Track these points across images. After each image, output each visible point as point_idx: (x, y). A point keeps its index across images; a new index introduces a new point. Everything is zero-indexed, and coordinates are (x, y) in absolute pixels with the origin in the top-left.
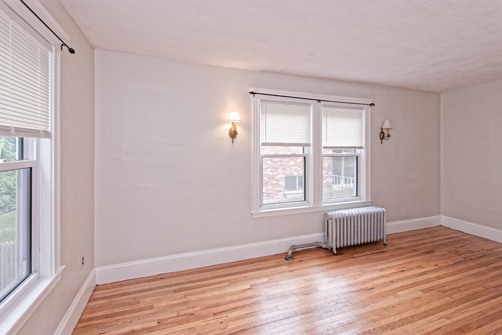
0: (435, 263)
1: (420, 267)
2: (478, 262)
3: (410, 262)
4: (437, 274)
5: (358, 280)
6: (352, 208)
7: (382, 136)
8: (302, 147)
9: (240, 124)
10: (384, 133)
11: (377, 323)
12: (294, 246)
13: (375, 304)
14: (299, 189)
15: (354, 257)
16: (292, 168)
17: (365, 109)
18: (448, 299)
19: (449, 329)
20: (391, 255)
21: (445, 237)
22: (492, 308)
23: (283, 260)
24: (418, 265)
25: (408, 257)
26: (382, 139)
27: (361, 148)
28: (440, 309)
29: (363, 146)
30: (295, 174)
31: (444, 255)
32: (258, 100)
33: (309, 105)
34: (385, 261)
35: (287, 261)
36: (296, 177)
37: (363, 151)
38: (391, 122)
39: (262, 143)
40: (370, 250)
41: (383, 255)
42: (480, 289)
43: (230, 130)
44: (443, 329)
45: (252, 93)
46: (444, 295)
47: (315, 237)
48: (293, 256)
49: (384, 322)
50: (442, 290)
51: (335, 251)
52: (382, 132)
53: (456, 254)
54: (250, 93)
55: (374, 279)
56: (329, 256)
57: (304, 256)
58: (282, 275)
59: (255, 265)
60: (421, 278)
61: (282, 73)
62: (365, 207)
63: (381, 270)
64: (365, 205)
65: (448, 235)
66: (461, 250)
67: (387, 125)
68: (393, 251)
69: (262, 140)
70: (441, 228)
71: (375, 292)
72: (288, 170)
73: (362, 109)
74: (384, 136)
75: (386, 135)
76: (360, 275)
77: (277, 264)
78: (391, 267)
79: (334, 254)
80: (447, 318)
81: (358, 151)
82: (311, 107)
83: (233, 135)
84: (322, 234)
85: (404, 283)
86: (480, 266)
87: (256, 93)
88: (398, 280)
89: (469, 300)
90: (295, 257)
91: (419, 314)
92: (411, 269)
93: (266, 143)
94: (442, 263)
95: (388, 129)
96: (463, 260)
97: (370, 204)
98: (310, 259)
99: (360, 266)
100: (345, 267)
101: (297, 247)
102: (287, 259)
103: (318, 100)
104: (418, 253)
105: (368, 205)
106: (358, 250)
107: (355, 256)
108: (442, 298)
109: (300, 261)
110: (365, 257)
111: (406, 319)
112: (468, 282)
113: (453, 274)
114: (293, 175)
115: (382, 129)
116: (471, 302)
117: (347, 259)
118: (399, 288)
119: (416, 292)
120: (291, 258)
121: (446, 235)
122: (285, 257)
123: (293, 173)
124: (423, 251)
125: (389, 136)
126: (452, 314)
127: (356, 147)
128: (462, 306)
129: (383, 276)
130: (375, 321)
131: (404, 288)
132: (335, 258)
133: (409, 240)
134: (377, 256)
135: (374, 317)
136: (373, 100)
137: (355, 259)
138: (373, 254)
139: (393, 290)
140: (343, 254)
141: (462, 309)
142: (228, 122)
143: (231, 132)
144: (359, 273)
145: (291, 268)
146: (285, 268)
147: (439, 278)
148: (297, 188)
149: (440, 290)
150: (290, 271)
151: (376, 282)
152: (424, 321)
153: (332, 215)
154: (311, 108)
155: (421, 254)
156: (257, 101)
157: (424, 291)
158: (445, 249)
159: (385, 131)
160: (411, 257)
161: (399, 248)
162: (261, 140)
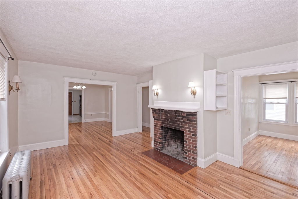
11: (123, 195)
19: (123, 176)
26: (10, 91)
27: (3, 99)
28: (109, 175)
29: (5, 97)
42: (94, 162)
46: (98, 171)
53: (61, 159)
66: (58, 157)
74: (12, 89)
80: (115, 174)
91: (113, 181)
95: (17, 83)
96: (68, 159)
108: (101, 172)
111: (118, 185)
115: (10, 82)
119: (96, 179)
125: (18, 89)
126: (112, 172)
130: (121, 196)
139: (93, 185)
149: (94, 171)
152: (118, 181)
157: (95, 176)
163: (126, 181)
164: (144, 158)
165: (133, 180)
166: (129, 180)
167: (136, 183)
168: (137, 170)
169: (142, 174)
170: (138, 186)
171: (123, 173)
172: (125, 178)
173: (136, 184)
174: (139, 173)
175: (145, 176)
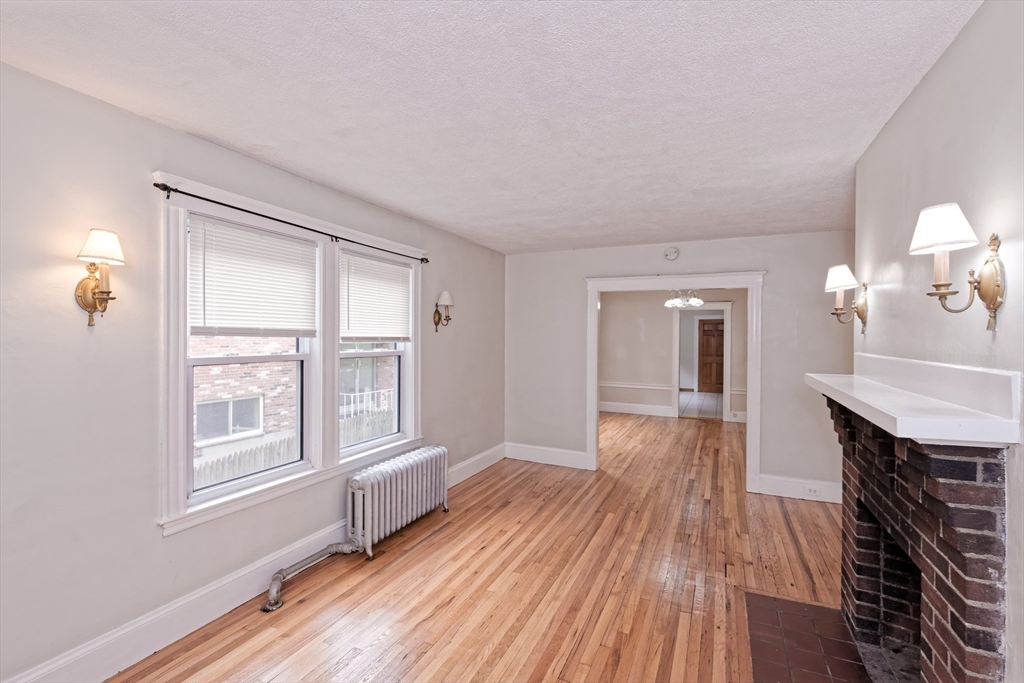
0: (517, 520)
1: (502, 532)
2: (558, 500)
3: (488, 529)
4: (524, 536)
5: (426, 593)
6: (394, 457)
7: (437, 318)
8: (294, 339)
9: (125, 270)
10: (440, 315)
11: (479, 659)
12: (280, 572)
13: (465, 626)
14: (234, 431)
15: (406, 551)
16: (217, 382)
17: (413, 266)
18: (548, 569)
19: (563, 616)
20: (460, 527)
21: (515, 475)
22: (590, 560)
23: (259, 614)
24: (499, 529)
25: (482, 523)
26: (437, 324)
27: (406, 339)
28: (544, 589)
29: (410, 336)
30: (226, 396)
31: (522, 503)
32: (181, 210)
33: (314, 243)
34: (454, 541)
35: (268, 616)
36: (227, 403)
37: (409, 345)
38: (451, 296)
39: (192, 328)
40: (428, 528)
41: (449, 531)
42: (572, 538)
43: (82, 286)
44: (556, 618)
45: (165, 188)
46: (542, 563)
47: (327, 534)
48: (281, 596)
49: (487, 652)
50: (538, 559)
51: (370, 552)
52: (437, 312)
53: (534, 497)
54: (156, 185)
55: (449, 580)
56: (361, 566)
57: (305, 585)
58: (265, 655)
59: (179, 664)
60: (509, 550)
61: (250, 156)
62: (414, 450)
63: (455, 559)
64: (413, 446)
65: (518, 470)
66: (537, 489)
67: (445, 300)
68: (460, 518)
69: (194, 320)
70: (506, 462)
71: (458, 603)
72: (205, 389)
73: (407, 265)
74: (440, 319)
75: (443, 317)
76: (425, 582)
77: (243, 633)
78: (466, 549)
79: (369, 559)
80: (555, 598)
81: (401, 346)
82: (318, 250)
83: (94, 301)
84: (340, 524)
85: (491, 569)
86: (561, 506)
87: (176, 191)
88: (482, 566)
89: (567, 561)
90: (285, 598)
91: (525, 610)
92: (493, 540)
93: (204, 328)
94: (525, 516)
95: (447, 307)
96: (543, 503)
97: (420, 444)
98: (324, 589)
99: (420, 565)
100: (397, 577)
101: (289, 571)
102: (266, 611)
103: (332, 236)
104: (492, 511)
105: (417, 445)
106: (408, 534)
107: (407, 548)
108: (541, 571)
109: (301, 602)
110: (424, 543)
111: (512, 628)
112: (558, 534)
113: (541, 528)
114: (221, 398)
115: (437, 306)
116: (570, 562)
117: (396, 559)
118: (487, 580)
119: (509, 577)
120: (277, 603)
121: (514, 472)
122: (260, 607)
123: (219, 395)
124: (497, 505)
125: (448, 318)
126: (558, 589)
127: (398, 339)
128: (563, 573)
129: (461, 570)
130: (474, 657)
131: (494, 577)
132: (372, 566)
133: (476, 492)
134: (440, 536)
135: (471, 651)
136: (425, 252)
137: (408, 554)
138: (435, 532)
139: (481, 586)
140: (384, 552)
141: (565, 577)
142: (74, 261)
143: (85, 292)
144: (422, 579)
145: (284, 629)
146: (270, 633)
147: (528, 541)
148: (231, 428)
149: (535, 558)
150: (284, 636)
151: (454, 584)
152: (533, 618)
153: (363, 479)
154: (318, 252)
155: (497, 511)
156: (177, 213)
157: (519, 569)
158: (521, 493)
159: (442, 311)
160: (487, 519)
161: (467, 510)
162: (189, 320)
163: (545, 635)
164: (720, 614)
165: (566, 646)
166: (558, 639)
167: (555, 661)
168: (627, 631)
169: (616, 654)
170: (544, 674)
171: (574, 609)
172: (556, 626)
173: (548, 666)
174: (615, 643)
175: (610, 668)
